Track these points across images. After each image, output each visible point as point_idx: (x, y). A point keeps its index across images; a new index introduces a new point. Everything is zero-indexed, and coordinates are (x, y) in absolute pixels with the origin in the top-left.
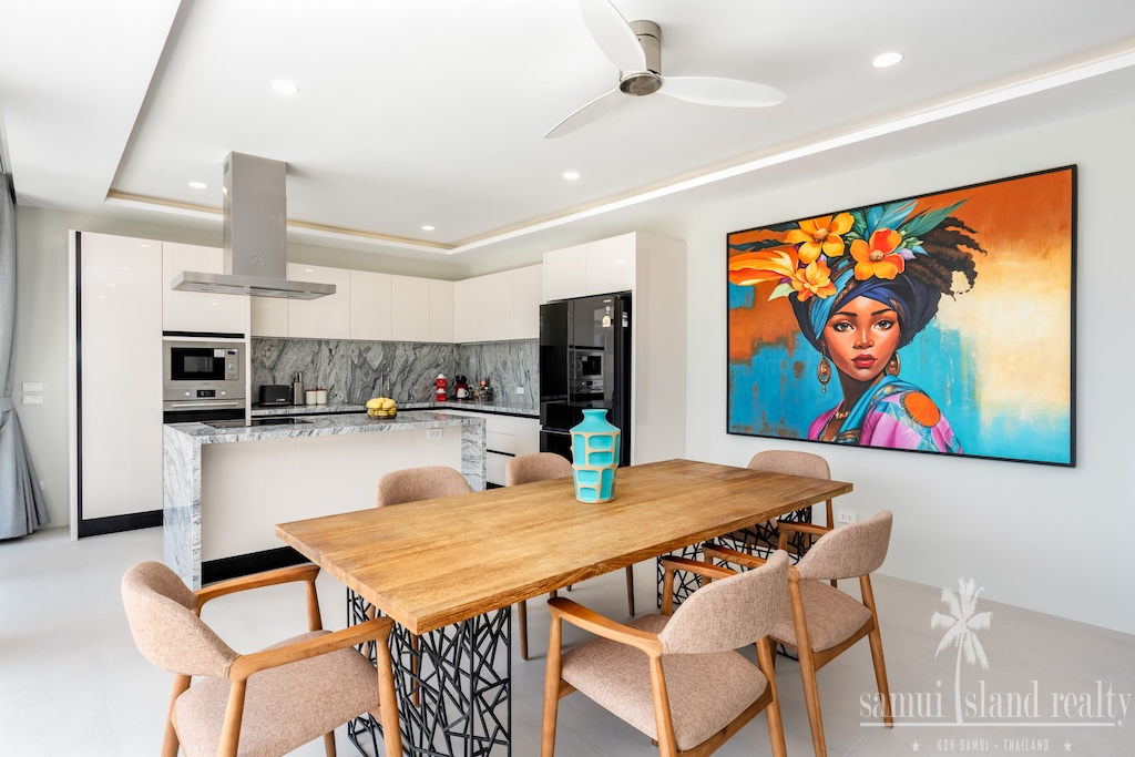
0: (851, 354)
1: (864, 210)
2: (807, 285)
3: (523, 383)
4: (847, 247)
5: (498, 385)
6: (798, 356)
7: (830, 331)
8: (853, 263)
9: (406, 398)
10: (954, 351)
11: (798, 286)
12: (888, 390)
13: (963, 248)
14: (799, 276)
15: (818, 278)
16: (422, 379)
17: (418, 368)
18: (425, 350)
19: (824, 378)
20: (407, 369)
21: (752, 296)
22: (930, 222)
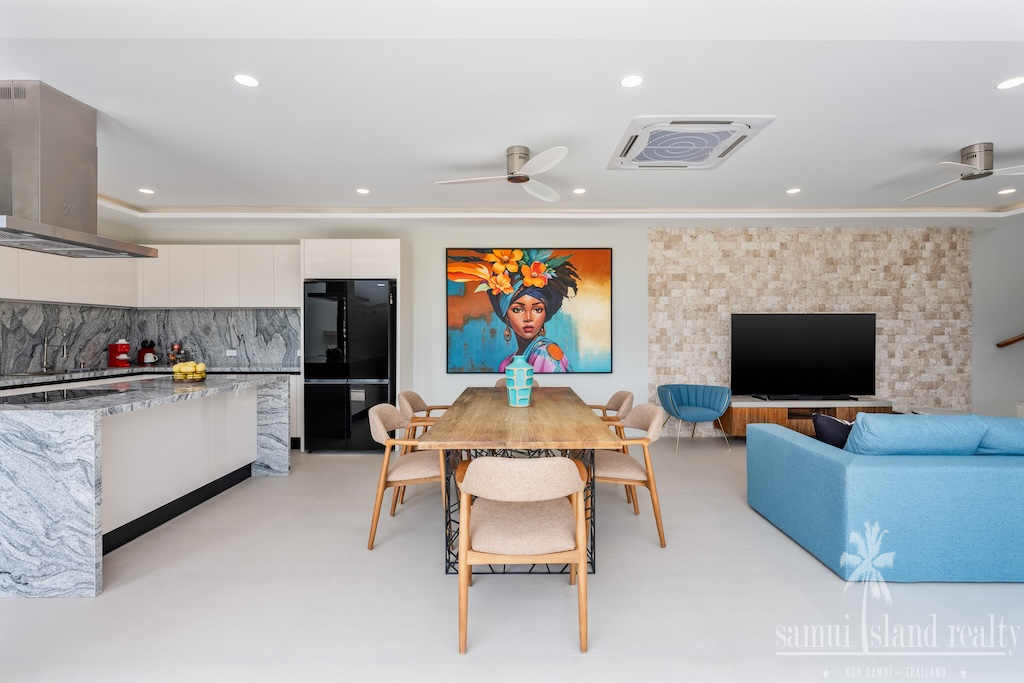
0: (522, 325)
1: (528, 250)
2: (498, 286)
3: (234, 345)
4: (520, 268)
5: (197, 348)
6: (493, 325)
7: (511, 312)
8: (522, 277)
9: (71, 365)
10: (569, 325)
11: (492, 286)
12: (540, 343)
13: (572, 276)
14: (493, 280)
15: (504, 283)
16: (90, 345)
17: (86, 332)
18: (94, 313)
19: (507, 338)
20: (73, 334)
21: (463, 289)
22: (558, 262)
